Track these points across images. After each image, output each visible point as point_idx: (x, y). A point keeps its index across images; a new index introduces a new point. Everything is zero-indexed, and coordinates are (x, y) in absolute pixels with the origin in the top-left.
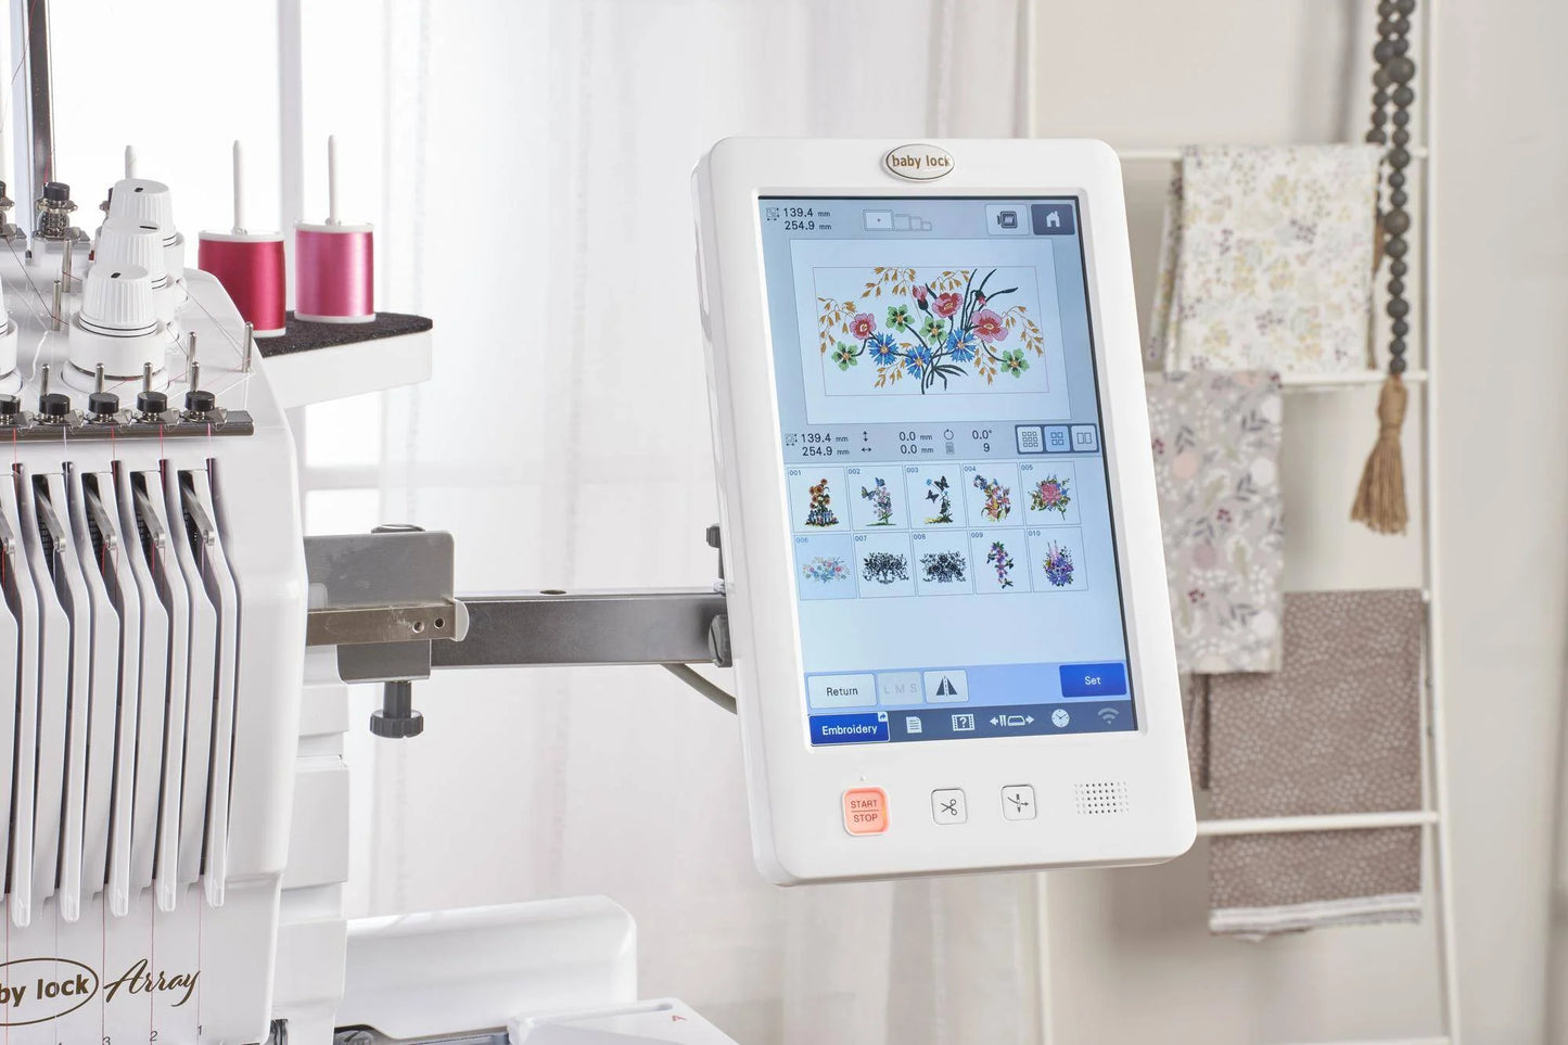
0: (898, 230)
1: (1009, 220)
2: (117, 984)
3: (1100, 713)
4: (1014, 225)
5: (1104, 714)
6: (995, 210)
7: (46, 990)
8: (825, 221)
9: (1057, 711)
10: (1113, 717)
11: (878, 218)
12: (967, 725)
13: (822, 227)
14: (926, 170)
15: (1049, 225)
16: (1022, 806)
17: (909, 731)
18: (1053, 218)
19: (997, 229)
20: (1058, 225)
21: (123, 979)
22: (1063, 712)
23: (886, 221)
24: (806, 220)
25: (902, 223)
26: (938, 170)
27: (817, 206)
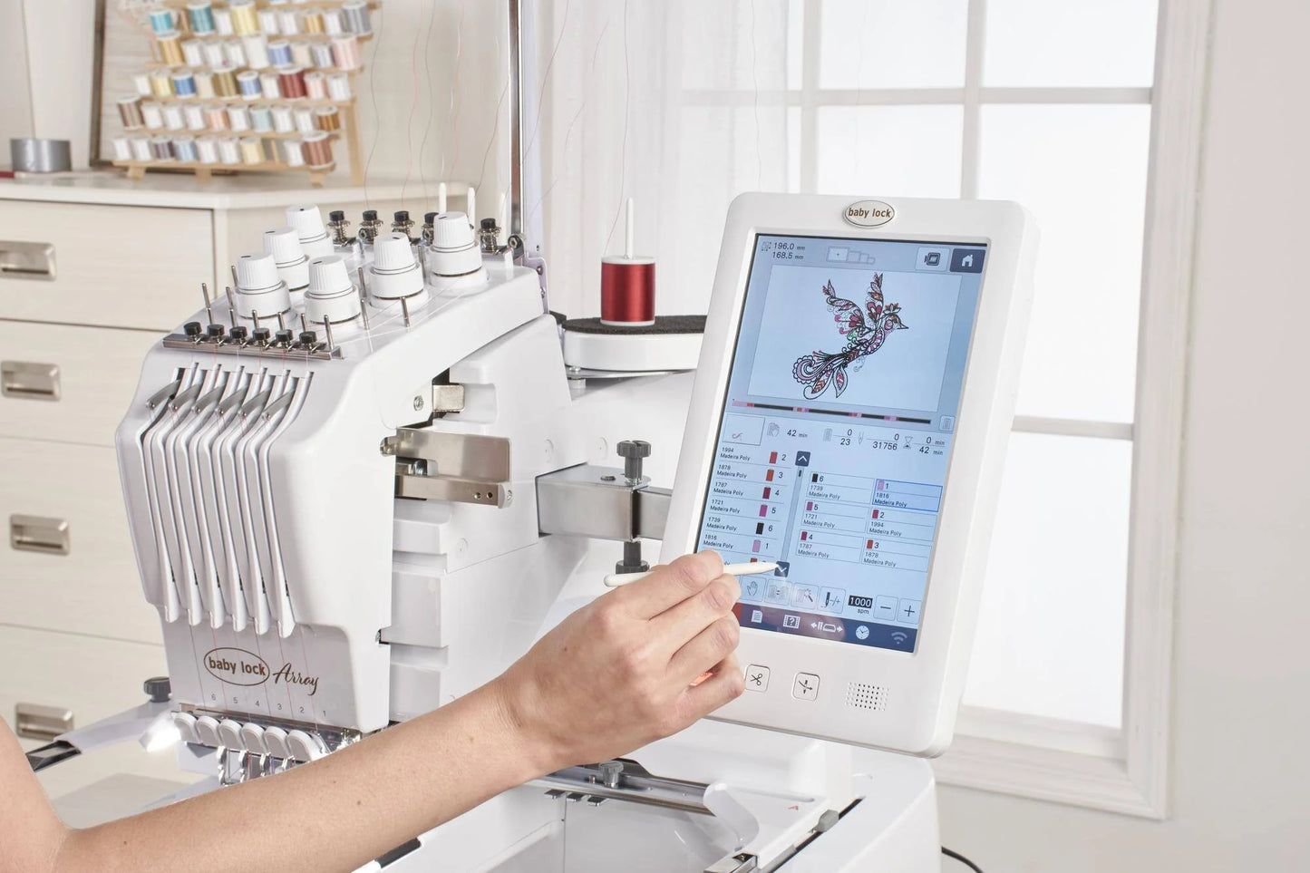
0: (850, 262)
1: (933, 259)
2: (279, 674)
3: (893, 635)
4: (936, 263)
5: (895, 636)
6: (925, 251)
7: (247, 669)
8: (800, 253)
9: (861, 627)
10: (902, 640)
11: (839, 253)
12: (794, 624)
13: (797, 257)
14: (871, 219)
15: (963, 265)
16: (808, 690)
17: (753, 620)
18: (969, 259)
19: (924, 266)
20: (970, 265)
21: (281, 672)
22: (865, 629)
23: (843, 254)
24: (787, 252)
25: (854, 257)
26: (881, 219)
27: (797, 242)
